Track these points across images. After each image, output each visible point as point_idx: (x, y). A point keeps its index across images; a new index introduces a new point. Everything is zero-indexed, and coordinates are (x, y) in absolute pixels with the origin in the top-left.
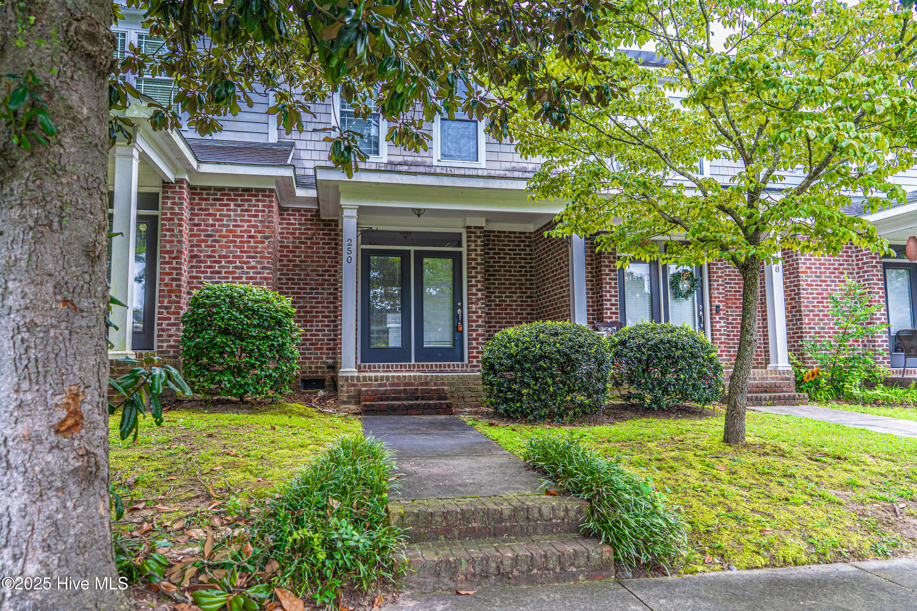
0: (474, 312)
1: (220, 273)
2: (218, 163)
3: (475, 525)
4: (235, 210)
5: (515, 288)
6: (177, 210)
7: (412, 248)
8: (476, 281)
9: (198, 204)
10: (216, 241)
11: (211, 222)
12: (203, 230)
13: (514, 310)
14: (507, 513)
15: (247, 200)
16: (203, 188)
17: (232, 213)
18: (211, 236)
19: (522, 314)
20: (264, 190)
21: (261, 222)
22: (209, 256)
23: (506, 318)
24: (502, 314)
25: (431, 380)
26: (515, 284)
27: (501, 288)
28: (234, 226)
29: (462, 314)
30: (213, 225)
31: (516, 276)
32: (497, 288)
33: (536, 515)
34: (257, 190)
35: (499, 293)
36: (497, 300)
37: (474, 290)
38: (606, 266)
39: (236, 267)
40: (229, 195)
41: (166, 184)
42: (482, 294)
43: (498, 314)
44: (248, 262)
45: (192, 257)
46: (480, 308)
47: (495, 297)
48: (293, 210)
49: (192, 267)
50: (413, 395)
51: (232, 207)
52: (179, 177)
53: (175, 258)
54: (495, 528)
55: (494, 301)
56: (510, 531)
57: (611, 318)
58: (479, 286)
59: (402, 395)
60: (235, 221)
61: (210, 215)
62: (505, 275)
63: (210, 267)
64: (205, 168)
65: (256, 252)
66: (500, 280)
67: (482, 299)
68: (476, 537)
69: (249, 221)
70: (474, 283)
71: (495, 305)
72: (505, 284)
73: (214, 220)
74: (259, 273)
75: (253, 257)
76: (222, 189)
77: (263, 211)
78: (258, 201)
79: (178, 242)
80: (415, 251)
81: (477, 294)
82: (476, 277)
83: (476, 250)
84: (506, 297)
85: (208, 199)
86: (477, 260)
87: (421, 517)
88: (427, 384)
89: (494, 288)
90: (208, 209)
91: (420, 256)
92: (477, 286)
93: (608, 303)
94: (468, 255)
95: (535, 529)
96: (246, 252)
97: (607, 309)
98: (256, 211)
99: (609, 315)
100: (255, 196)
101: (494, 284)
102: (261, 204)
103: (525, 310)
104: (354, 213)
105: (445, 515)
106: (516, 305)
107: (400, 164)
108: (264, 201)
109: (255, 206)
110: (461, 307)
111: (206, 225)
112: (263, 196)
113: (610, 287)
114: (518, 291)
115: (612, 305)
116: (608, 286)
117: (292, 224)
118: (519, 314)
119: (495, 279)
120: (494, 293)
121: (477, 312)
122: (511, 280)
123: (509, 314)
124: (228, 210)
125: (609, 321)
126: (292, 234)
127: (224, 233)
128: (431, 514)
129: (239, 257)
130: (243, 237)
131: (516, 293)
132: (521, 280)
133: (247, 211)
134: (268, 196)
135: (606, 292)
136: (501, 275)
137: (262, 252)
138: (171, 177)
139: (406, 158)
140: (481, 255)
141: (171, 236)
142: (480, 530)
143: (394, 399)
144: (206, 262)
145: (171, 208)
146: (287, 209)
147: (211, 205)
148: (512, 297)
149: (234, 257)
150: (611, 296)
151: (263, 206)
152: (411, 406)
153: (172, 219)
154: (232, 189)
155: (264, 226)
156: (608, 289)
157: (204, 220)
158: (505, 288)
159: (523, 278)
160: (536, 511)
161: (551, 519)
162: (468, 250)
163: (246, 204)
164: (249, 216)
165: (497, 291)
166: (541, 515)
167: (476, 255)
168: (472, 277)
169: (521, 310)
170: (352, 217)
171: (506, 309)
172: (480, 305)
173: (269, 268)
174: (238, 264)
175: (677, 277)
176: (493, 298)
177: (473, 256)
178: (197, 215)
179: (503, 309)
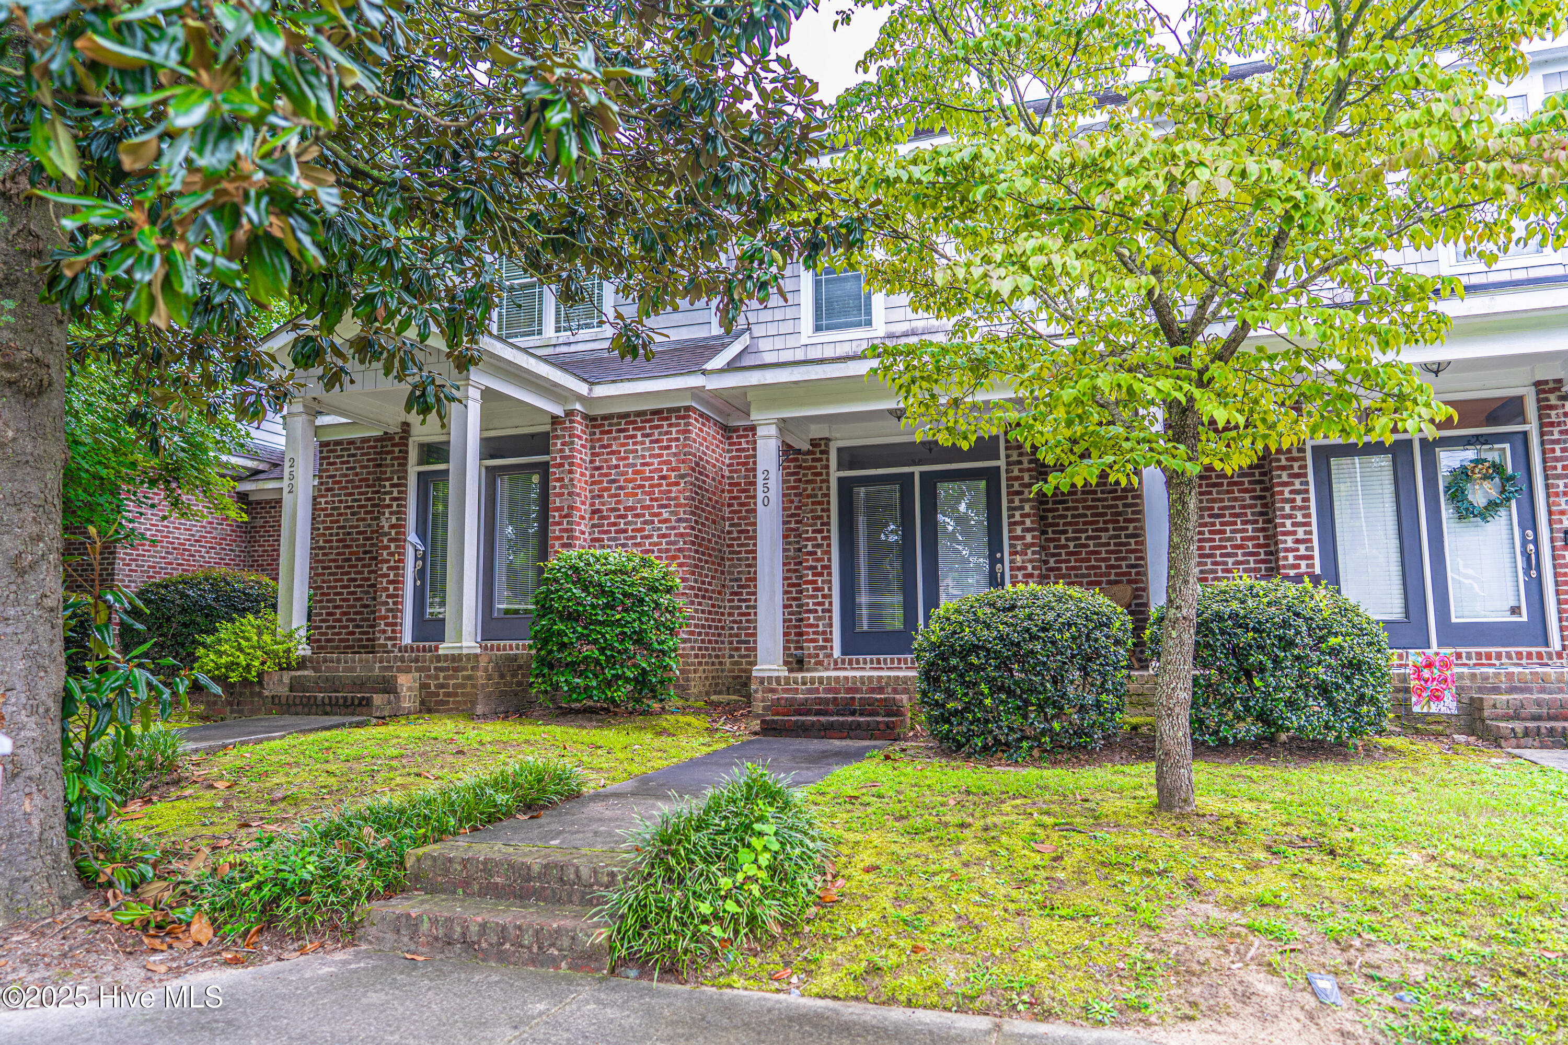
0: (1019, 569)
1: (626, 531)
2: (614, 382)
3: (498, 880)
4: (643, 443)
5: (1105, 522)
6: (567, 453)
7: (917, 470)
8: (1022, 516)
9: (600, 440)
10: (621, 488)
11: (614, 462)
12: (606, 475)
13: (1104, 560)
14: (536, 868)
15: (657, 427)
16: (605, 418)
17: (639, 447)
18: (614, 481)
19: (1120, 567)
20: (678, 409)
21: (675, 454)
22: (612, 510)
23: (1089, 575)
24: (1080, 568)
25: (888, 684)
26: (1104, 514)
27: (1077, 524)
28: (643, 464)
29: (1003, 574)
30: (617, 467)
31: (1105, 499)
32: (1070, 524)
33: (572, 876)
34: (670, 410)
35: (1074, 532)
36: (1071, 544)
37: (1019, 531)
38: (1283, 468)
39: (645, 523)
40: (635, 422)
41: (555, 420)
42: (1033, 537)
43: (1073, 568)
44: (660, 514)
45: (594, 512)
46: (1031, 561)
47: (1067, 539)
48: (745, 430)
49: (593, 526)
50: (847, 708)
51: (639, 438)
52: (569, 407)
53: (566, 516)
54: (522, 888)
55: (1065, 546)
56: (539, 895)
57: (1297, 566)
58: (1028, 523)
59: (831, 707)
60: (643, 457)
61: (613, 453)
62: (1085, 500)
63: (614, 524)
64: (601, 391)
65: (669, 499)
66: (1076, 508)
67: (1033, 545)
68: (499, 897)
69: (661, 456)
70: (1017, 518)
71: (1067, 554)
72: (1085, 516)
73: (618, 459)
74: (674, 528)
75: (666, 506)
76: (626, 415)
77: (677, 439)
78: (670, 425)
79: (570, 494)
80: (922, 474)
81: (1023, 538)
82: (1022, 508)
83: (1020, 462)
84: (1088, 538)
85: (610, 432)
86: (1022, 478)
87: (439, 862)
88: (881, 690)
89: (1065, 524)
90: (610, 446)
91: (930, 482)
92: (1023, 523)
93: (1289, 539)
94: (1007, 471)
95: (570, 895)
96: (656, 500)
97: (1287, 550)
98: (670, 440)
99: (1291, 560)
100: (667, 419)
101: (1065, 517)
102: (674, 430)
103: (1125, 559)
104: (773, 430)
105: (465, 862)
106: (1107, 552)
107: (906, 335)
108: (678, 425)
109: (667, 433)
110: (1001, 561)
111: (609, 467)
112: (677, 418)
113: (1293, 508)
114: (1110, 526)
115: (1297, 541)
116: (1287, 507)
117: (743, 450)
118: (1113, 567)
119: (1067, 509)
120: (1065, 532)
121: (1025, 568)
122: (1097, 507)
123: (1094, 567)
124: (635, 444)
125: (1292, 573)
126: (744, 464)
127: (630, 476)
128: (450, 860)
129: (650, 507)
130: (652, 478)
131: (1107, 530)
132: (1117, 506)
133: (657, 441)
134: (683, 417)
135: (1283, 517)
136: (1077, 501)
137: (676, 498)
138: (558, 411)
139: (914, 324)
140: (1029, 470)
141: (561, 487)
142: (503, 887)
143: (818, 713)
144: (609, 517)
145: (562, 451)
146: (736, 429)
147: (615, 439)
148: (1099, 537)
149: (643, 507)
150: (1294, 525)
151: (678, 432)
152: (831, 725)
153: (562, 465)
154: (639, 414)
155: (678, 461)
156: (1288, 510)
157: (606, 461)
158: (1085, 523)
159: (1119, 503)
160: (572, 870)
161: (591, 886)
162: (1008, 464)
163: (656, 432)
164: (660, 448)
165: (1070, 529)
166: (578, 877)
167: (1021, 470)
168: (1015, 509)
169: (1117, 559)
170: (770, 437)
171: (1089, 560)
172: (1029, 556)
173: (686, 520)
174: (647, 517)
175: (1463, 475)
176: (1063, 542)
177: (1016, 473)
178: (598, 455)
179: (1082, 560)
